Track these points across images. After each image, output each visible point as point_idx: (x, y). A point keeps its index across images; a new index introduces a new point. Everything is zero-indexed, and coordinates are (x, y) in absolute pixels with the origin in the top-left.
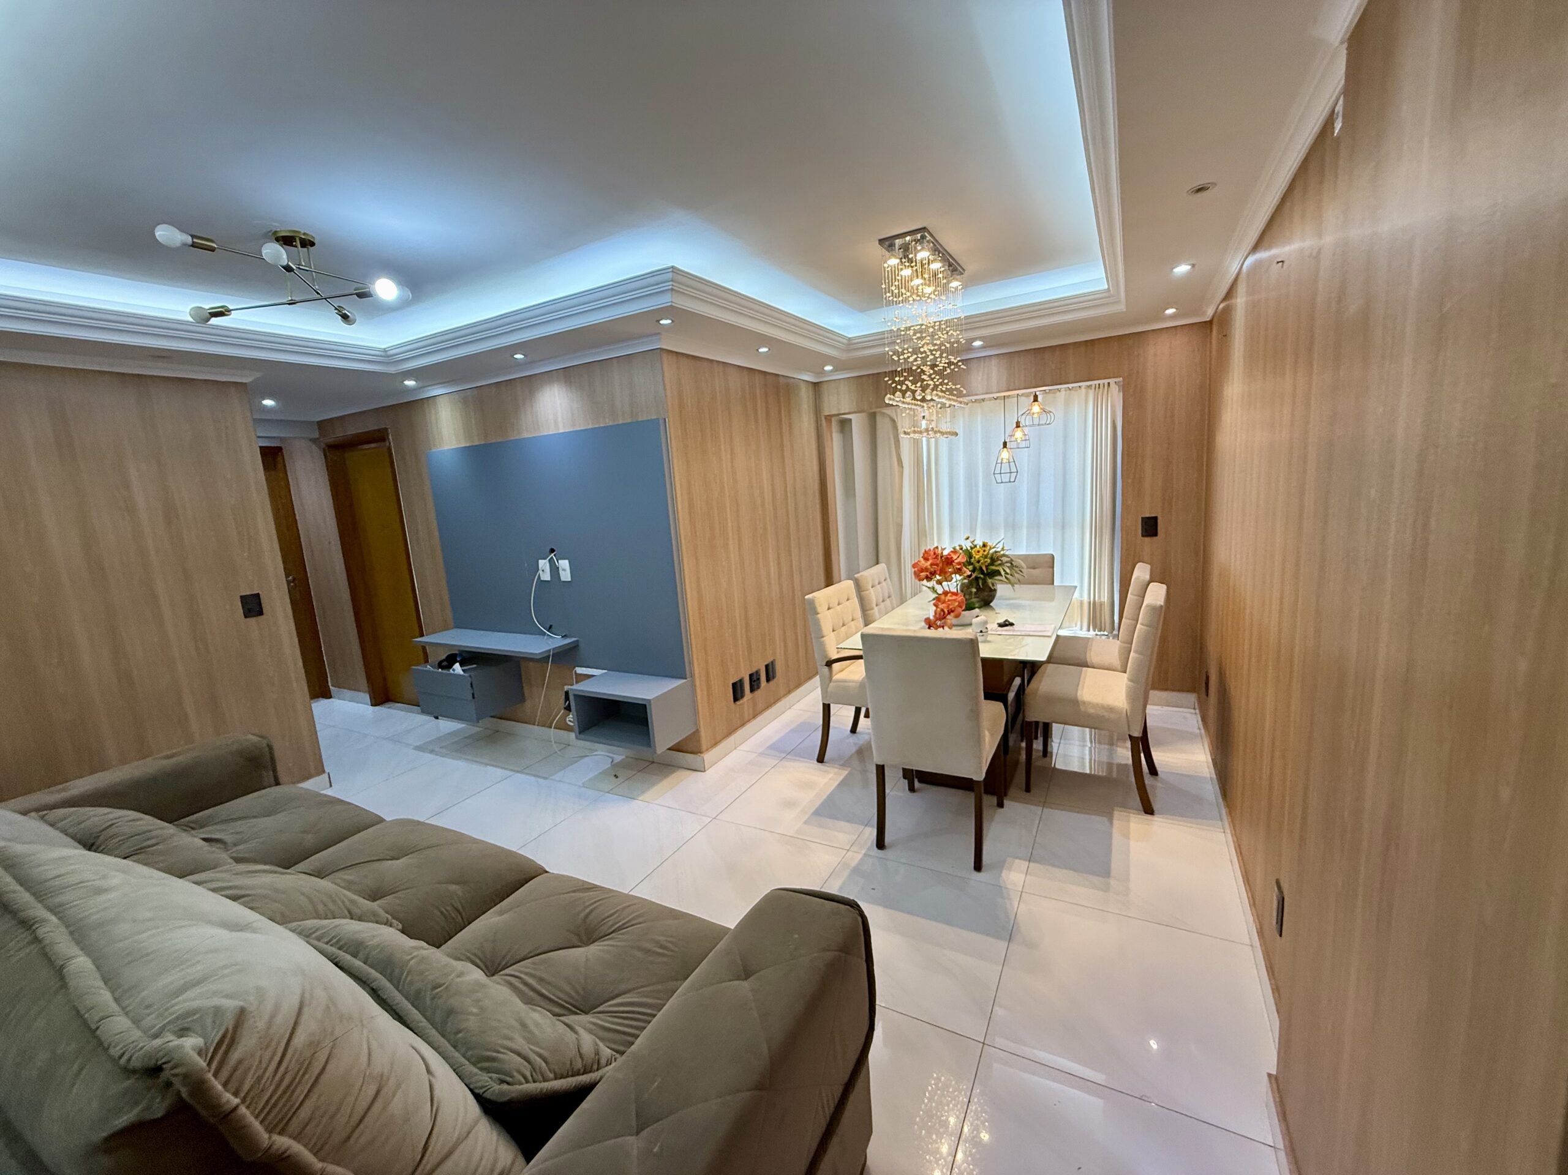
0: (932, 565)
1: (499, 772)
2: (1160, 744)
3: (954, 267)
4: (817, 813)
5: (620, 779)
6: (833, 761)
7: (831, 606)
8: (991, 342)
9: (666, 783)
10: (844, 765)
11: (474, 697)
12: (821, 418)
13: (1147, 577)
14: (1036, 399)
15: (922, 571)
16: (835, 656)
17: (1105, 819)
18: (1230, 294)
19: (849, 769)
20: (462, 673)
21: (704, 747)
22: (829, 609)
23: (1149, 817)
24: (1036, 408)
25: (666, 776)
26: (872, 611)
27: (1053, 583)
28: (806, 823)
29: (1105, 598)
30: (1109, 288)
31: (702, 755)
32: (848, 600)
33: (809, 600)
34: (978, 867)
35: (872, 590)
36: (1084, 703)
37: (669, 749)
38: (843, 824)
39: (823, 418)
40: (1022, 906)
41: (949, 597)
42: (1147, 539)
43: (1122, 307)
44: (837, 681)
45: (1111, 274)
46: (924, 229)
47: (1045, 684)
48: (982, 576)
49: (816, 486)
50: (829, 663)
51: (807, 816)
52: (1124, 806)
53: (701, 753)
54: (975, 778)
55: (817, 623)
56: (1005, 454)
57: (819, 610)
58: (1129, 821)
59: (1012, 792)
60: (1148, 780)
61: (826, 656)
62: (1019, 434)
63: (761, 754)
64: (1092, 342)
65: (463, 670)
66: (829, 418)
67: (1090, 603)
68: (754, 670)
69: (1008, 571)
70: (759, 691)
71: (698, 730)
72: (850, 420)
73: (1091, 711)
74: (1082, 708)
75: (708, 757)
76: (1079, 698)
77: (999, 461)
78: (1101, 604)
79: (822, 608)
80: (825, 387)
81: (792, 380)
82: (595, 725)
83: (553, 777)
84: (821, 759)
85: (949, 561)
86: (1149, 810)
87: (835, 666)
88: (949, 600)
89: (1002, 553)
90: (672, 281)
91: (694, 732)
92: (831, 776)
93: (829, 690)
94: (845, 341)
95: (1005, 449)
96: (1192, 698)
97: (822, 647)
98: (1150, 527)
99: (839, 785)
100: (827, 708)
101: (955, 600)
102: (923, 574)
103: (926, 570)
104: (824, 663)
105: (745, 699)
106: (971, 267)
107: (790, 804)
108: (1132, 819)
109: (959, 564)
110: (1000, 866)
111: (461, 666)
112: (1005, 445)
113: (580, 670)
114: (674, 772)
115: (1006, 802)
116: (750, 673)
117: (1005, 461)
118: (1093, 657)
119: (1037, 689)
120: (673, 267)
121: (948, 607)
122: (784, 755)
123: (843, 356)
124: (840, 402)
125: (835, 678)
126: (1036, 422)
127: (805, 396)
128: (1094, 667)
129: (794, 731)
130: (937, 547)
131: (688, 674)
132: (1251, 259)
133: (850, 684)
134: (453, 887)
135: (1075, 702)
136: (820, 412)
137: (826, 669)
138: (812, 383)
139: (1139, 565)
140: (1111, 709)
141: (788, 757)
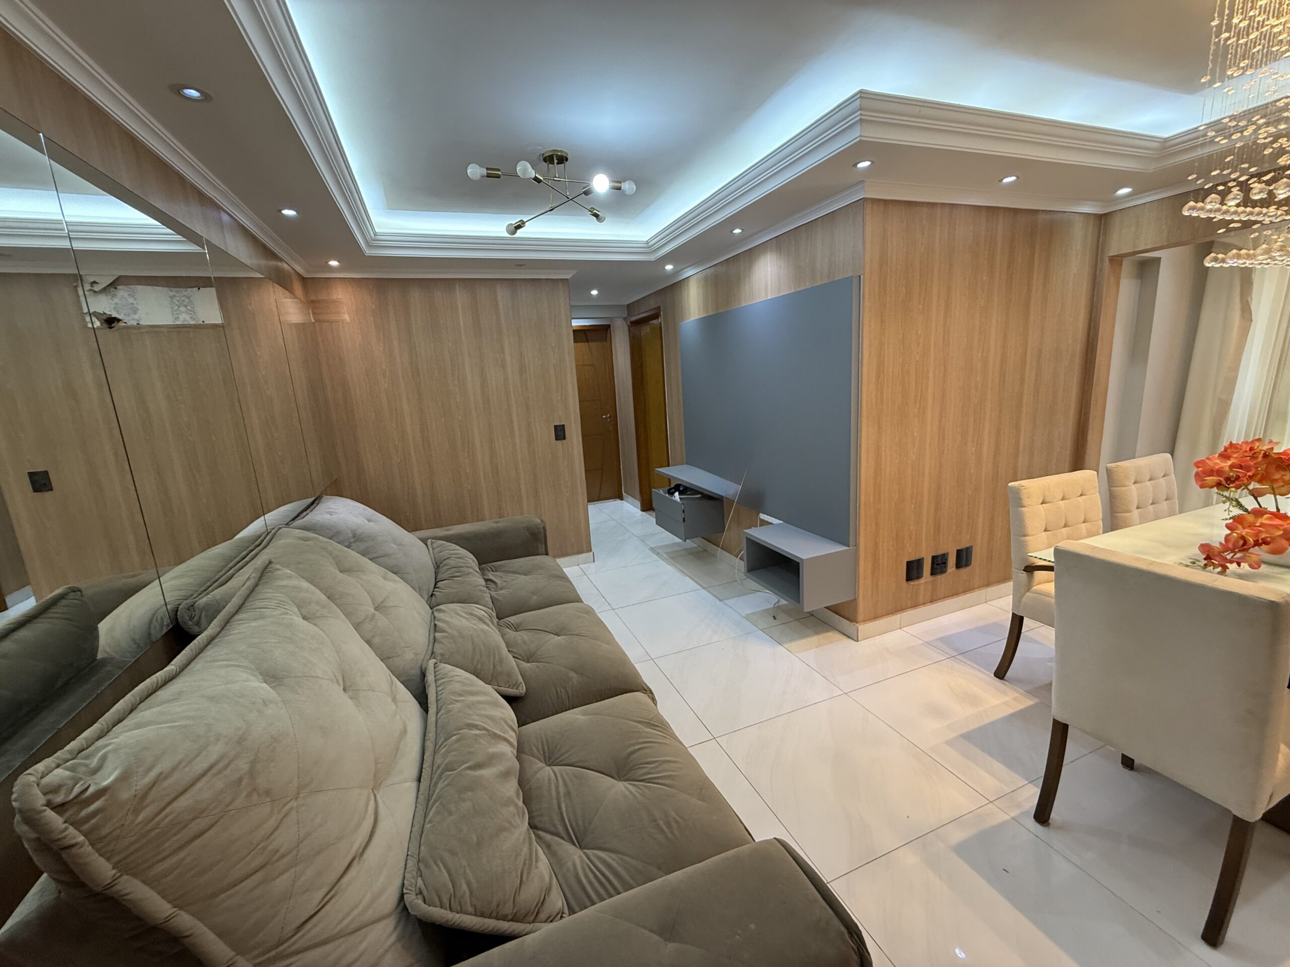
1: (692, 584)
4: (967, 736)
5: (777, 622)
6: (1018, 682)
7: (1047, 499)
9: (815, 639)
10: (1031, 693)
11: (684, 521)
12: (1102, 260)
15: (1211, 473)
19: (1036, 701)
20: (679, 500)
21: (860, 617)
22: (1044, 503)
25: (817, 633)
26: (1127, 515)
28: (949, 743)
31: (857, 625)
32: (1081, 495)
33: (1012, 487)
34: (1212, 938)
35: (1133, 487)
37: (826, 608)
38: (998, 766)
39: (1106, 261)
41: (1264, 520)
44: (1037, 593)
49: (1078, 347)
50: (1031, 569)
51: (954, 735)
53: (857, 622)
54: (1237, 812)
55: (1020, 519)
57: (1026, 501)
61: (1026, 560)
63: (928, 644)
65: (680, 498)
66: (1116, 261)
68: (940, 552)
70: (944, 575)
71: (855, 599)
72: (1157, 260)
75: (863, 628)
79: (1031, 500)
80: (1115, 218)
81: (1061, 215)
82: (763, 568)
83: (725, 601)
84: (1001, 673)
87: (1039, 574)
88: (1262, 525)
90: (861, 109)
91: (851, 600)
92: (1007, 699)
93: (1024, 600)
97: (1023, 546)
99: (1012, 715)
100: (1017, 622)
101: (1276, 527)
102: (1211, 479)
103: (1219, 472)
104: (1022, 567)
105: (922, 581)
107: (936, 711)
111: (679, 494)
113: (763, 516)
114: (828, 631)
116: (934, 554)
120: (861, 92)
121: (1257, 535)
122: (955, 654)
123: (1150, 168)
124: (1139, 235)
125: (1034, 588)
130: (1260, 441)
131: (852, 543)
134: (573, 675)
136: (1103, 253)
137: (1024, 575)
138: (1095, 215)
141: (959, 657)
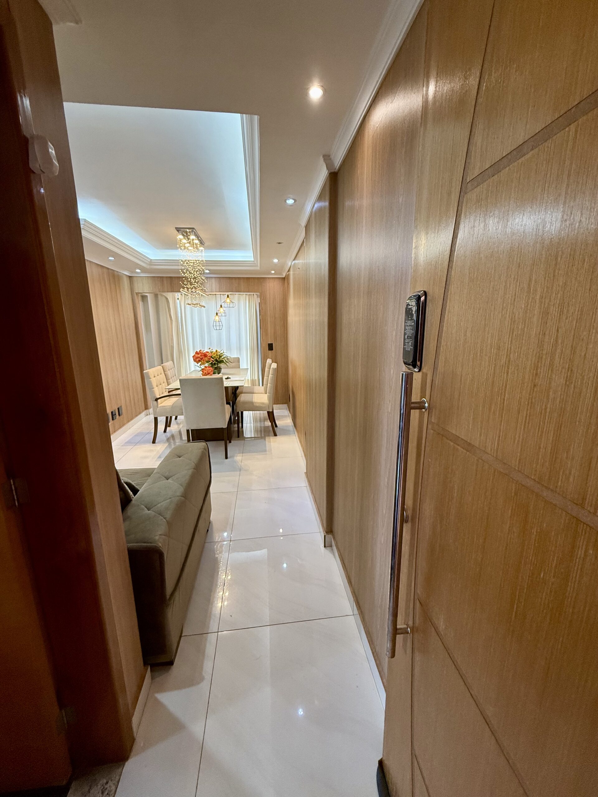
0: (201, 356)
2: (278, 419)
3: (202, 243)
6: (159, 442)
8: (211, 272)
10: (165, 443)
12: (134, 294)
13: (271, 362)
14: (228, 296)
15: (197, 358)
16: (158, 397)
17: (263, 440)
18: (289, 271)
22: (154, 377)
23: (276, 437)
24: (228, 300)
27: (239, 368)
29: (256, 378)
30: (254, 261)
32: (161, 374)
33: (146, 372)
34: (226, 458)
35: (169, 371)
36: (255, 402)
39: (135, 294)
40: (242, 463)
41: (207, 368)
42: (270, 351)
43: (258, 268)
44: (160, 407)
45: (255, 256)
46: (193, 228)
47: (242, 398)
48: (217, 363)
49: (134, 325)
50: (157, 400)
52: (269, 436)
54: (224, 427)
55: (150, 383)
56: (217, 318)
58: (270, 439)
59: (233, 439)
60: (275, 428)
61: (155, 396)
62: (222, 310)
64: (249, 278)
66: (137, 294)
67: (251, 380)
68: (113, 410)
69: (227, 360)
70: (116, 420)
72: (147, 296)
73: (257, 405)
74: (255, 404)
76: (254, 401)
77: (215, 321)
78: (255, 380)
79: (152, 376)
80: (135, 279)
81: (120, 273)
84: (154, 442)
85: (205, 355)
86: (275, 435)
87: (159, 400)
89: (223, 354)
92: (161, 446)
93: (158, 410)
94: (149, 260)
95: (217, 316)
96: (286, 406)
97: (153, 392)
98: (271, 347)
100: (156, 419)
101: (210, 369)
103: (199, 357)
104: (155, 400)
106: (207, 244)
108: (272, 440)
109: (209, 356)
110: (233, 457)
112: (217, 314)
115: (232, 441)
117: (217, 321)
118: (255, 391)
119: (240, 401)
120: (85, 219)
121: (208, 372)
122: (135, 444)
123: (148, 267)
124: (144, 287)
125: (159, 406)
126: (229, 306)
127: (126, 282)
128: (256, 393)
129: (137, 435)
130: (201, 350)
132: (294, 262)
133: (167, 407)
135: (252, 403)
136: (133, 291)
137: (156, 402)
138: (128, 276)
139: (268, 359)
140: (263, 403)
141: (137, 444)
